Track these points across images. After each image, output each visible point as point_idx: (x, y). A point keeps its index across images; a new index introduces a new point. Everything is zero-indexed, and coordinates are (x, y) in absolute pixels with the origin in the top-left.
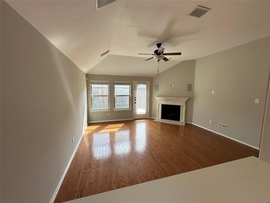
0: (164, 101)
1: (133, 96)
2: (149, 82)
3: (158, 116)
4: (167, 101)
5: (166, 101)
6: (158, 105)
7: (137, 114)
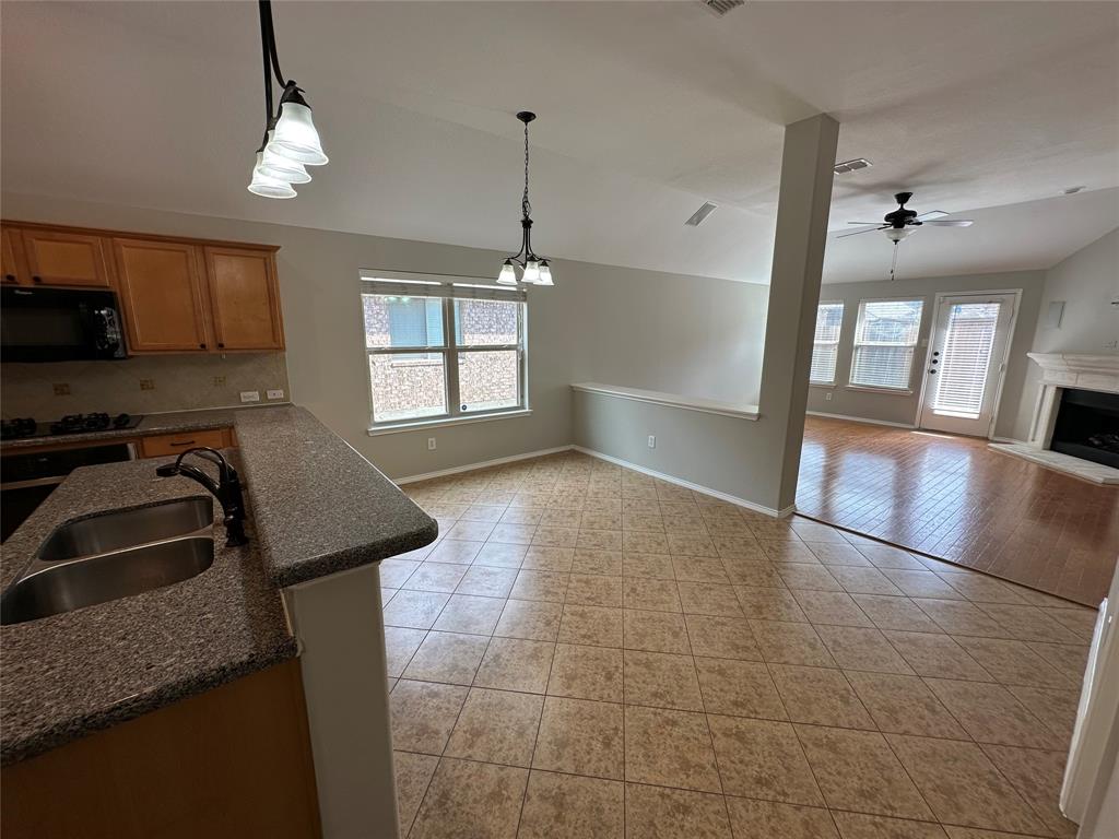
0: (1071, 371)
1: (926, 348)
2: (1020, 292)
3: (1031, 437)
4: (1084, 372)
5: (1078, 373)
6: (1041, 387)
7: (936, 412)
